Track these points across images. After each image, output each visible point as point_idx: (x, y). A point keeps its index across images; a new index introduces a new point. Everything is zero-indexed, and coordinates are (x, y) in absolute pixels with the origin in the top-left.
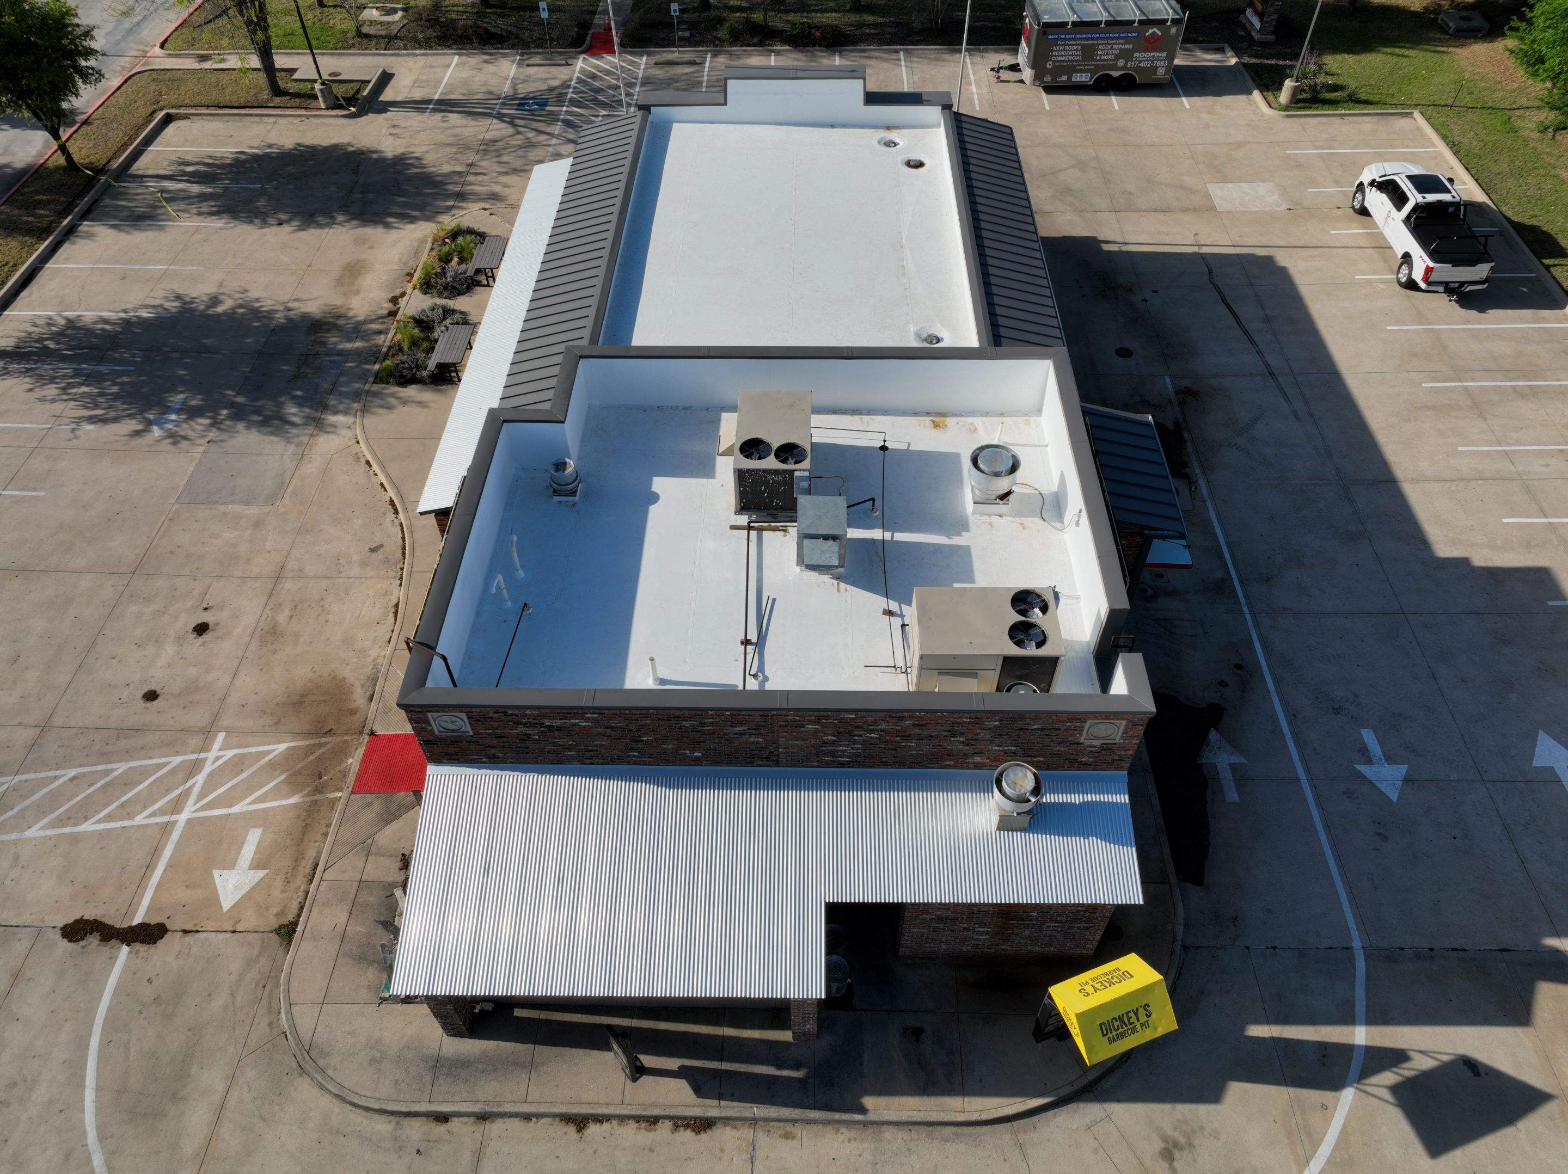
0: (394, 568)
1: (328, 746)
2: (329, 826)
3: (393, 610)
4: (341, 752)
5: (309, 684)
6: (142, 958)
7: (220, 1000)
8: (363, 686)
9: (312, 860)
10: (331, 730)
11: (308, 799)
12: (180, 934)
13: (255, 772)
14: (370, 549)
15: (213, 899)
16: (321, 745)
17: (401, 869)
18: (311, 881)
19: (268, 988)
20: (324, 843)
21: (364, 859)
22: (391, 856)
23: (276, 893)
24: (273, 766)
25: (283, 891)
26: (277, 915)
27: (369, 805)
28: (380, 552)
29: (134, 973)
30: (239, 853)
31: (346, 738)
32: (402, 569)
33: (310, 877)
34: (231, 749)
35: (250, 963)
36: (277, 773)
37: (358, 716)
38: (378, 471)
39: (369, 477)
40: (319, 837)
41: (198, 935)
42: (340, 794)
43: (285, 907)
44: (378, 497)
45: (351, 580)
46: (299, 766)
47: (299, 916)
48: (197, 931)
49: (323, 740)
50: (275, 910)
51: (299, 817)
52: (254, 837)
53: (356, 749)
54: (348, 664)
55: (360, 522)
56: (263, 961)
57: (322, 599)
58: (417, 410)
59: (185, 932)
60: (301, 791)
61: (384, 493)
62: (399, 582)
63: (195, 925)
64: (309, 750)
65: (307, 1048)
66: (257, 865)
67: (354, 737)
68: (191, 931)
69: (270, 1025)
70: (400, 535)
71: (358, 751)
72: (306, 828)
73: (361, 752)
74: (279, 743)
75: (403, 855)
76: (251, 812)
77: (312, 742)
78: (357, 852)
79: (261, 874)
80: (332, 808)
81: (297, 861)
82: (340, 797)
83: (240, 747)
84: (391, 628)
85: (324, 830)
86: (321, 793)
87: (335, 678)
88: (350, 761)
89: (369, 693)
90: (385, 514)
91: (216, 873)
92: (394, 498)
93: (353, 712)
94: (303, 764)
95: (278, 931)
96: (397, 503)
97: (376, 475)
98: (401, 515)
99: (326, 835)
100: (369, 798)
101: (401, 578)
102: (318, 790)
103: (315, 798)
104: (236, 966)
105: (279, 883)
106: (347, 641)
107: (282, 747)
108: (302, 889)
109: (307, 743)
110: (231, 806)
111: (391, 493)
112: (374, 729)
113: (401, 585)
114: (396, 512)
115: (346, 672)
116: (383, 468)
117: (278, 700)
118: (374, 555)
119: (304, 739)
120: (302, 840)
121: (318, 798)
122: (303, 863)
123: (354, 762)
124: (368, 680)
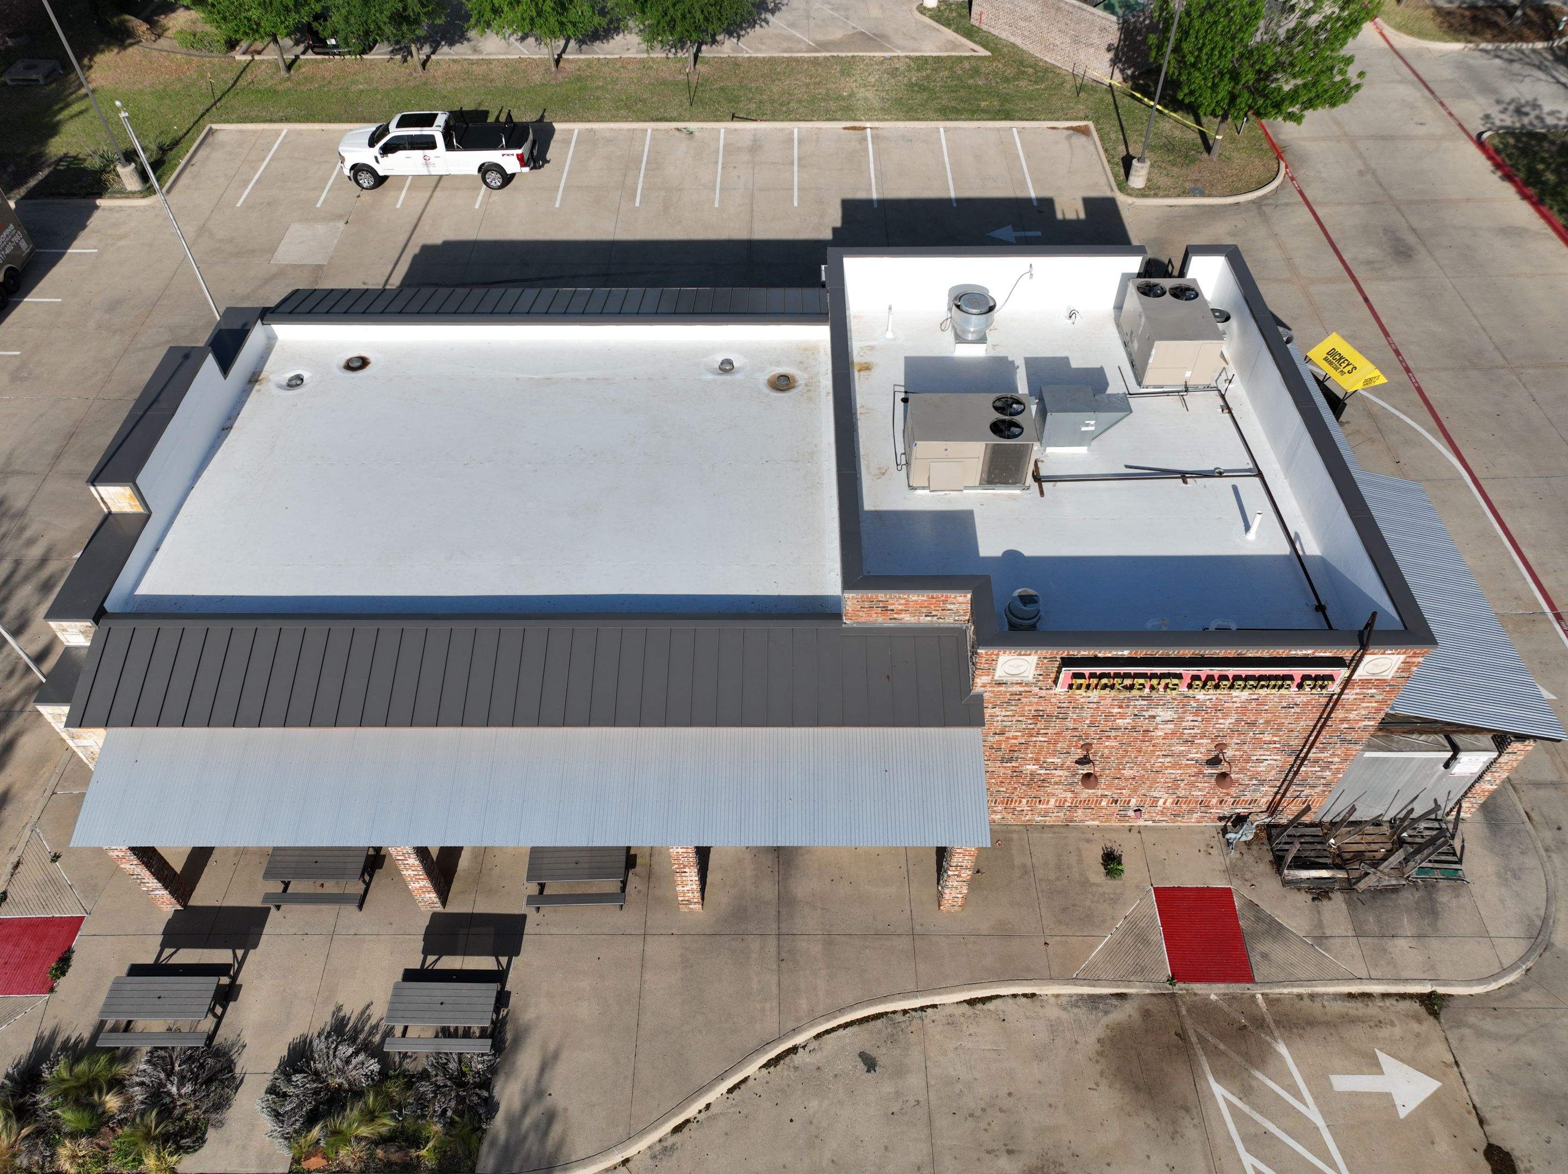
0: (903, 1025)
1: (1201, 1030)
2: (1300, 997)
3: (979, 1006)
4: (1204, 1011)
5: (1118, 1086)
6: (1530, 1161)
7: (1531, 1052)
8: (1106, 1013)
9: (1347, 1004)
10: (1177, 1034)
11: (1276, 1033)
12: (1486, 1128)
13: (1261, 1113)
14: (868, 1071)
15: (1434, 1102)
16: (1201, 1039)
17: (1330, 899)
18: (1368, 996)
19: (1495, 1005)
20: (1323, 995)
21: (1332, 941)
22: (1319, 912)
23: (1397, 1031)
24: (1246, 1092)
25: (1392, 1024)
26: (1419, 1021)
27: (1265, 956)
28: (873, 1053)
29: (1550, 1163)
30: (1370, 1094)
31: (1184, 1012)
32: (905, 1012)
33: (1366, 999)
34: (1240, 1160)
35: (1480, 1034)
36: (1254, 1083)
37: (1150, 1007)
38: (701, 1104)
39: (714, 1117)
40: (1317, 1005)
41: (1478, 1105)
42: (1259, 996)
43: (1407, 1016)
44: (759, 1090)
45: (932, 1082)
46: (1238, 1059)
47: (1411, 996)
48: (1474, 1107)
49: (1194, 1039)
50: (1415, 1026)
51: (1301, 1036)
52: (1343, 1083)
53: (1195, 994)
54: (1076, 1042)
55: (814, 1103)
56: (1472, 1020)
57: (971, 1115)
58: (561, 1070)
59: (1481, 1122)
60: (1269, 1044)
61: (751, 1082)
62: (929, 1010)
63: (1469, 1113)
64: (1213, 1054)
65: (1533, 940)
66: (1375, 1067)
67: (1180, 1003)
68: (1477, 1114)
69: (1526, 989)
70: (841, 1032)
71: (1199, 992)
72: (1312, 1022)
73: (1200, 988)
74: (1213, 1095)
75: (1314, 899)
76: (1316, 1098)
77: (1200, 1052)
78: (1326, 950)
79: (1382, 1057)
80: (1278, 1000)
81: (1353, 1020)
82: (1262, 994)
83: (1234, 1148)
84: (1010, 1001)
85: (1307, 1002)
86: (1264, 1019)
87: (1100, 1053)
88: (1213, 997)
89: (1115, 1002)
90: (796, 1068)
91: (1403, 1113)
92: (764, 1060)
93: (1146, 1014)
94: (1233, 1055)
95: (1435, 1015)
96: (773, 1054)
97: (708, 1106)
98: (799, 1040)
99: (1312, 996)
100: (1255, 958)
101: (922, 1009)
102: (1260, 1023)
103: (1272, 1025)
104: (1491, 1047)
105: (1385, 1032)
106: (1039, 1055)
107: (1218, 1090)
108: (1381, 1004)
109: (1204, 1058)
110: (1318, 1129)
111: (751, 1069)
112: (1165, 979)
113: (934, 1006)
114: (794, 1050)
115: (1089, 1043)
116: (703, 1090)
117: (1151, 1120)
118: (882, 1060)
119: (1200, 1065)
120: (1327, 1024)
121: (1271, 1021)
122: (1352, 1012)
123: (1213, 992)
124: (1096, 1008)
